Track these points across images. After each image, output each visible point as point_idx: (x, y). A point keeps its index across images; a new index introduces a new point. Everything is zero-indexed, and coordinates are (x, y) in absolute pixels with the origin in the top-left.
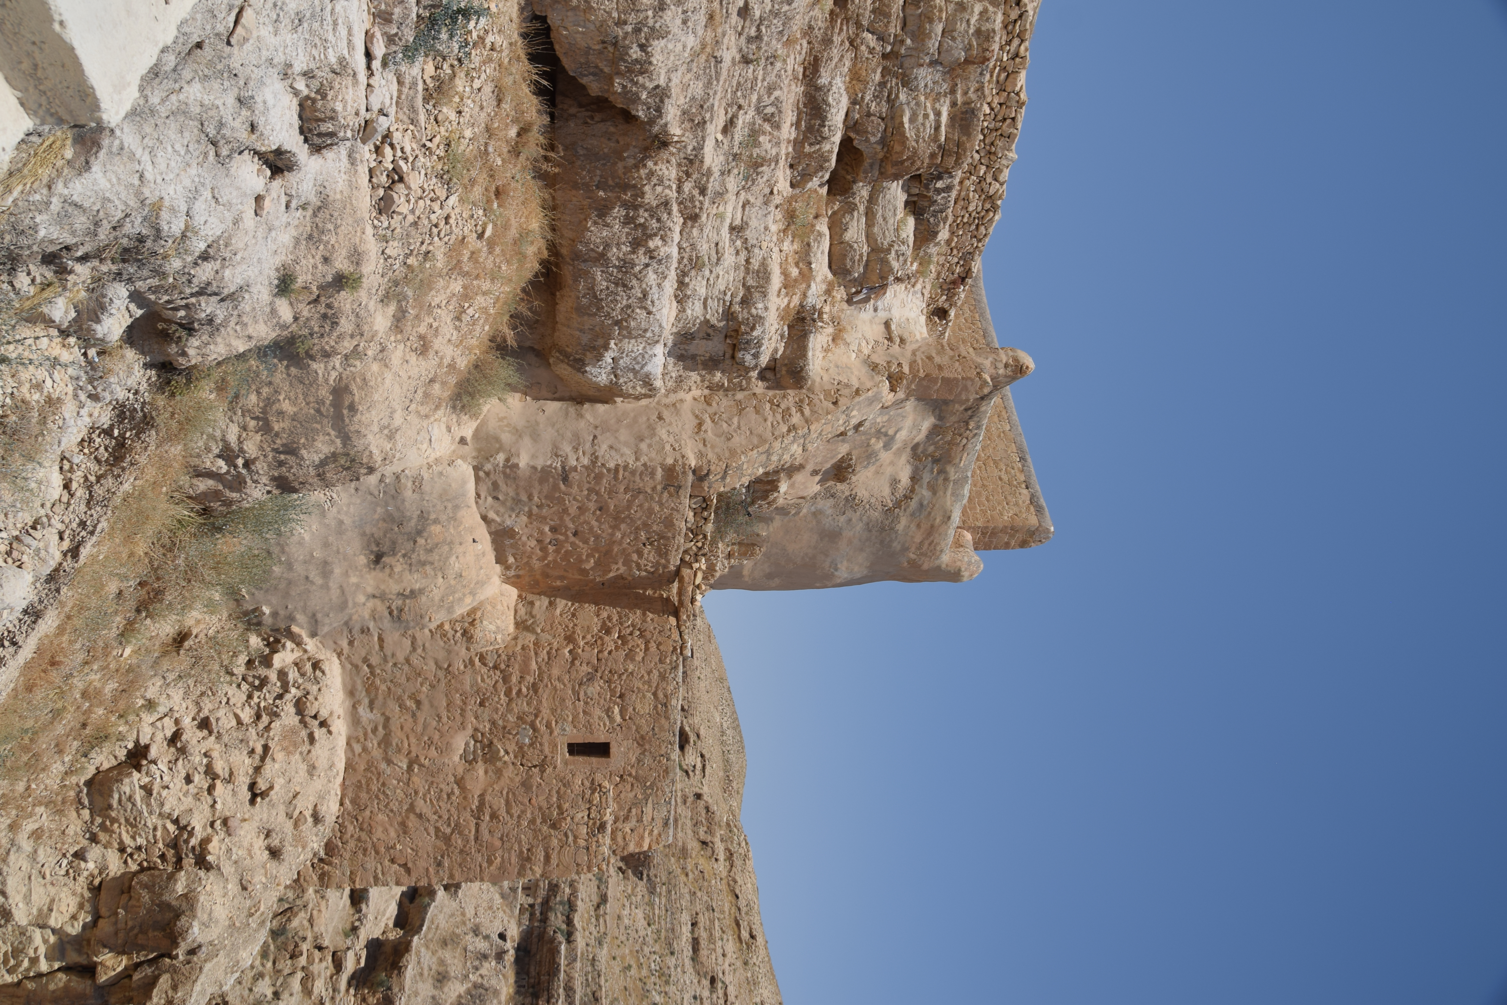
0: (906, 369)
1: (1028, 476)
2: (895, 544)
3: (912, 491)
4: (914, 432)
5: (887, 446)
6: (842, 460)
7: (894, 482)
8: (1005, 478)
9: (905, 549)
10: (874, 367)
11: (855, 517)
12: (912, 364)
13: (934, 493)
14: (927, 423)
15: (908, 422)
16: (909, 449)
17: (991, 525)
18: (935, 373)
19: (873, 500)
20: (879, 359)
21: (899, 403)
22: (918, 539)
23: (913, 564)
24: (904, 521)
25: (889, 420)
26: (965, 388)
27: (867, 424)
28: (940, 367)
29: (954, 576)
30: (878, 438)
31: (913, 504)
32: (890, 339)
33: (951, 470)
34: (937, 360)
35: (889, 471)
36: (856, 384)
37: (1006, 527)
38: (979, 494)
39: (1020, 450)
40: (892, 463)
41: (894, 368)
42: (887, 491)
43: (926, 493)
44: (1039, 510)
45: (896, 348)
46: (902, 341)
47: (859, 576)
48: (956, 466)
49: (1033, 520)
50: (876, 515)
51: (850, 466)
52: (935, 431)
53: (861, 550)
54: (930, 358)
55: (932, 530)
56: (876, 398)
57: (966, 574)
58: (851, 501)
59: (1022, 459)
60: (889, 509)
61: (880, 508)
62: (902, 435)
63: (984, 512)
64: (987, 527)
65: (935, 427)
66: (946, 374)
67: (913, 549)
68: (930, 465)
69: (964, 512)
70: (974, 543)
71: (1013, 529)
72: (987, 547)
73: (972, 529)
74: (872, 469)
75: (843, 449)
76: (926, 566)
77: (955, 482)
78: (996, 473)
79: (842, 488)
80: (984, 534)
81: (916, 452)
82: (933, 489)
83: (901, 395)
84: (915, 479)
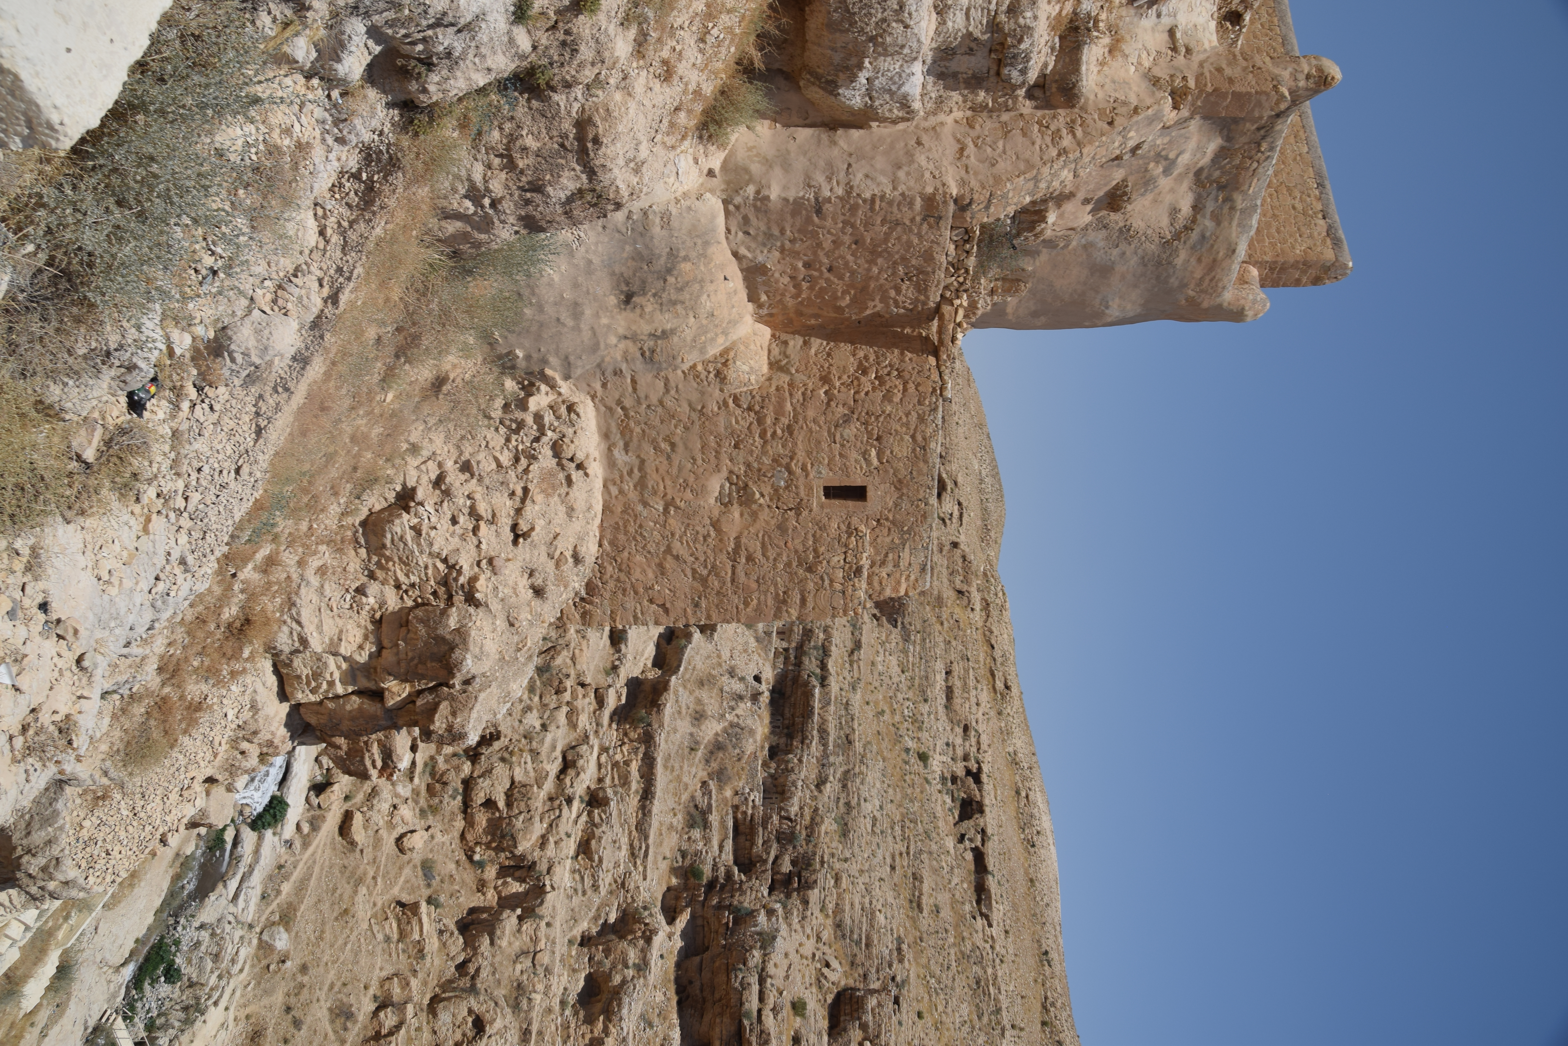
0: (1192, 84)
1: (1326, 205)
2: (1172, 280)
3: (1194, 221)
4: (1198, 156)
5: (1167, 172)
6: (1117, 187)
7: (1174, 211)
8: (1299, 206)
9: (1183, 285)
10: (1155, 82)
11: (1129, 250)
12: (1199, 77)
13: (1218, 223)
14: (1213, 145)
15: (1192, 144)
16: (1191, 175)
17: (1281, 260)
18: (1225, 87)
19: (1149, 232)
20: (1161, 72)
21: (1182, 123)
22: (1198, 275)
23: (1191, 301)
24: (1183, 255)
25: (1170, 142)
26: (1259, 104)
27: (1145, 147)
28: (1231, 81)
29: (1236, 315)
30: (1157, 162)
31: (1194, 236)
32: (1174, 49)
33: (1238, 198)
34: (1228, 72)
35: (1168, 199)
36: (1134, 101)
37: (1297, 262)
38: (1268, 225)
39: (1319, 175)
40: (1172, 190)
41: (1178, 82)
42: (1165, 221)
43: (1209, 224)
44: (1337, 243)
45: (1181, 59)
46: (1188, 51)
47: (1131, 314)
48: (1245, 193)
49: (1329, 254)
50: (1152, 248)
51: (1125, 194)
52: (1221, 154)
53: (1135, 286)
54: (1219, 70)
55: (1214, 265)
56: (1157, 117)
57: (1250, 313)
58: (1126, 233)
59: (1321, 185)
60: (1168, 242)
61: (1157, 240)
62: (1185, 159)
63: (1273, 245)
64: (1276, 262)
65: (1222, 148)
66: (1238, 88)
67: (1192, 286)
68: (1214, 192)
69: (1251, 246)
70: (1261, 280)
71: (1305, 265)
72: (1275, 284)
73: (1259, 264)
74: (1150, 197)
75: (1118, 175)
76: (1205, 305)
77: (1243, 211)
78: (1289, 201)
79: (1115, 218)
80: (1272, 269)
81: (1200, 178)
82: (1217, 219)
83: (1185, 113)
84: (1197, 208)
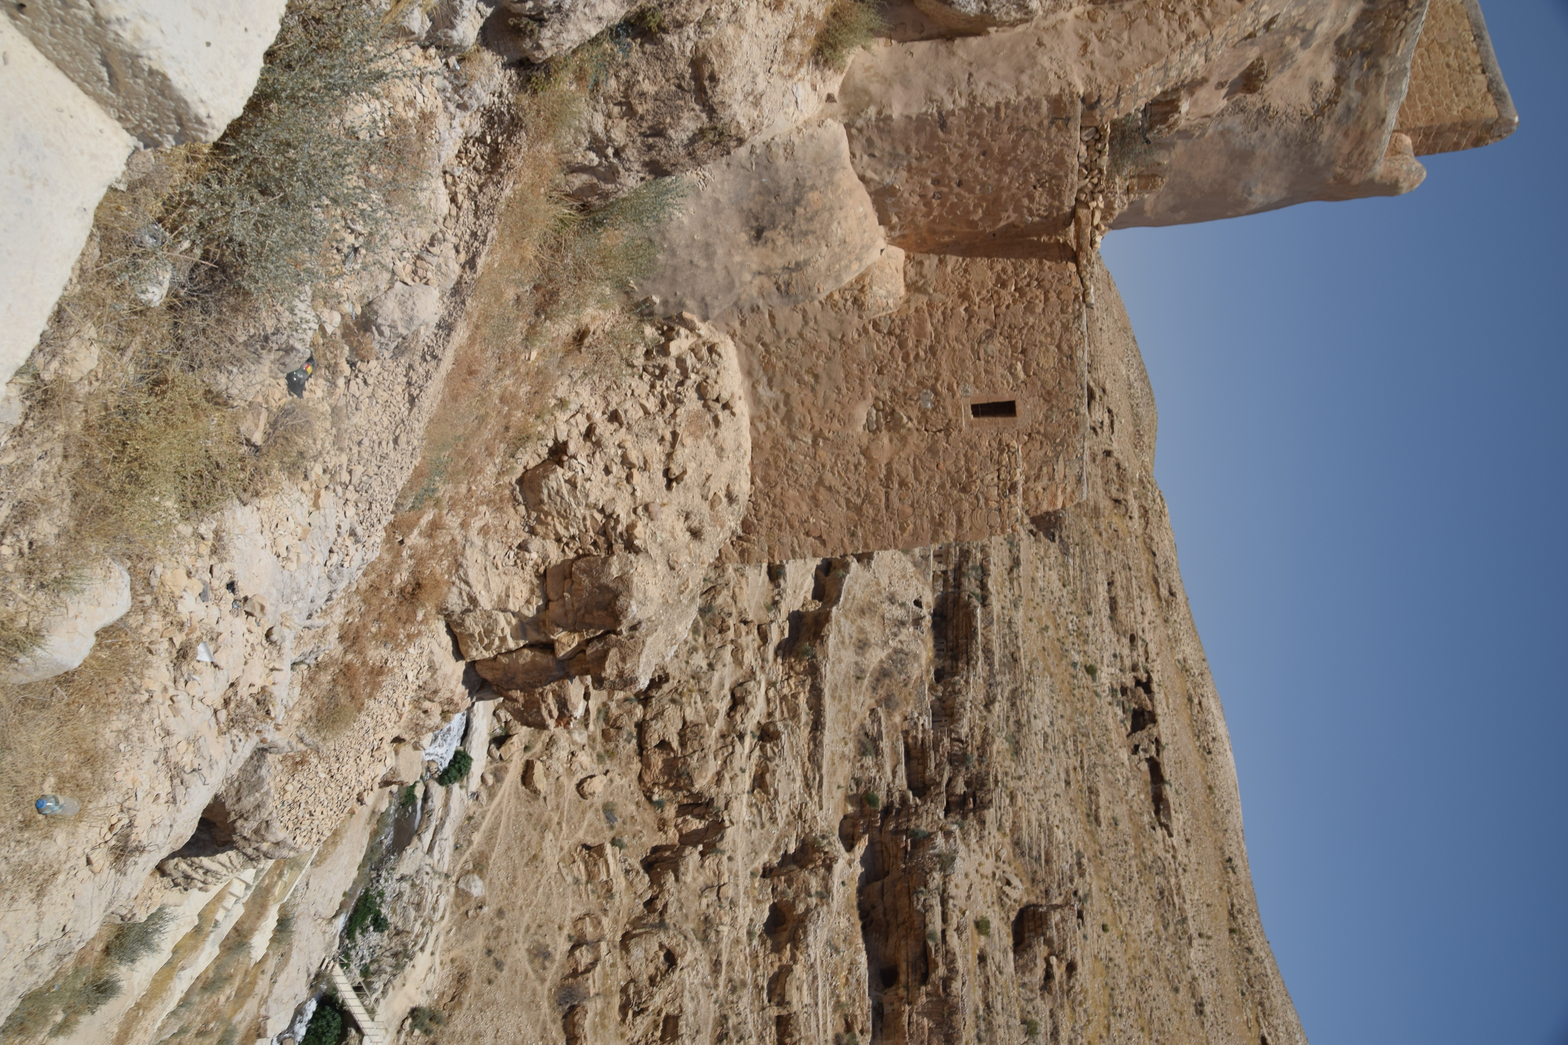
1: (1485, 58)
2: (1318, 158)
4: (1338, 23)
5: (1305, 44)
6: (1252, 67)
7: (1315, 85)
8: (1454, 63)
9: (1330, 163)
11: (1269, 132)
13: (1365, 93)
14: (1354, 9)
15: (1330, 12)
16: (1331, 45)
17: (1436, 124)
19: (1290, 110)
22: (1345, 150)
23: (1339, 179)
24: (1328, 131)
25: (1307, 12)
27: (1280, 20)
29: (1391, 188)
30: (1294, 36)
31: (1339, 109)
33: (1385, 63)
35: (1308, 73)
37: (1455, 124)
38: (1420, 88)
39: (1475, 26)
40: (1312, 63)
42: (1306, 97)
43: (1354, 94)
44: (1499, 98)
47: (1276, 199)
48: (1392, 56)
49: (1491, 111)
50: (1294, 127)
51: (1261, 72)
52: (1364, 18)
53: (1279, 169)
55: (1362, 137)
57: (1405, 186)
58: (1265, 114)
59: (1478, 37)
60: (1310, 118)
61: (1298, 118)
62: (1324, 28)
63: (1426, 109)
64: (1430, 127)
65: (1364, 12)
67: (1340, 162)
68: (1358, 60)
69: (1402, 112)
70: (1415, 148)
71: (1464, 126)
72: (1431, 151)
73: (1412, 132)
74: (1288, 73)
75: (1252, 54)
76: (1355, 181)
77: (1390, 77)
78: (1443, 59)
79: (1252, 100)
80: (1426, 136)
81: (1341, 46)
82: (1363, 88)
84: (1340, 79)
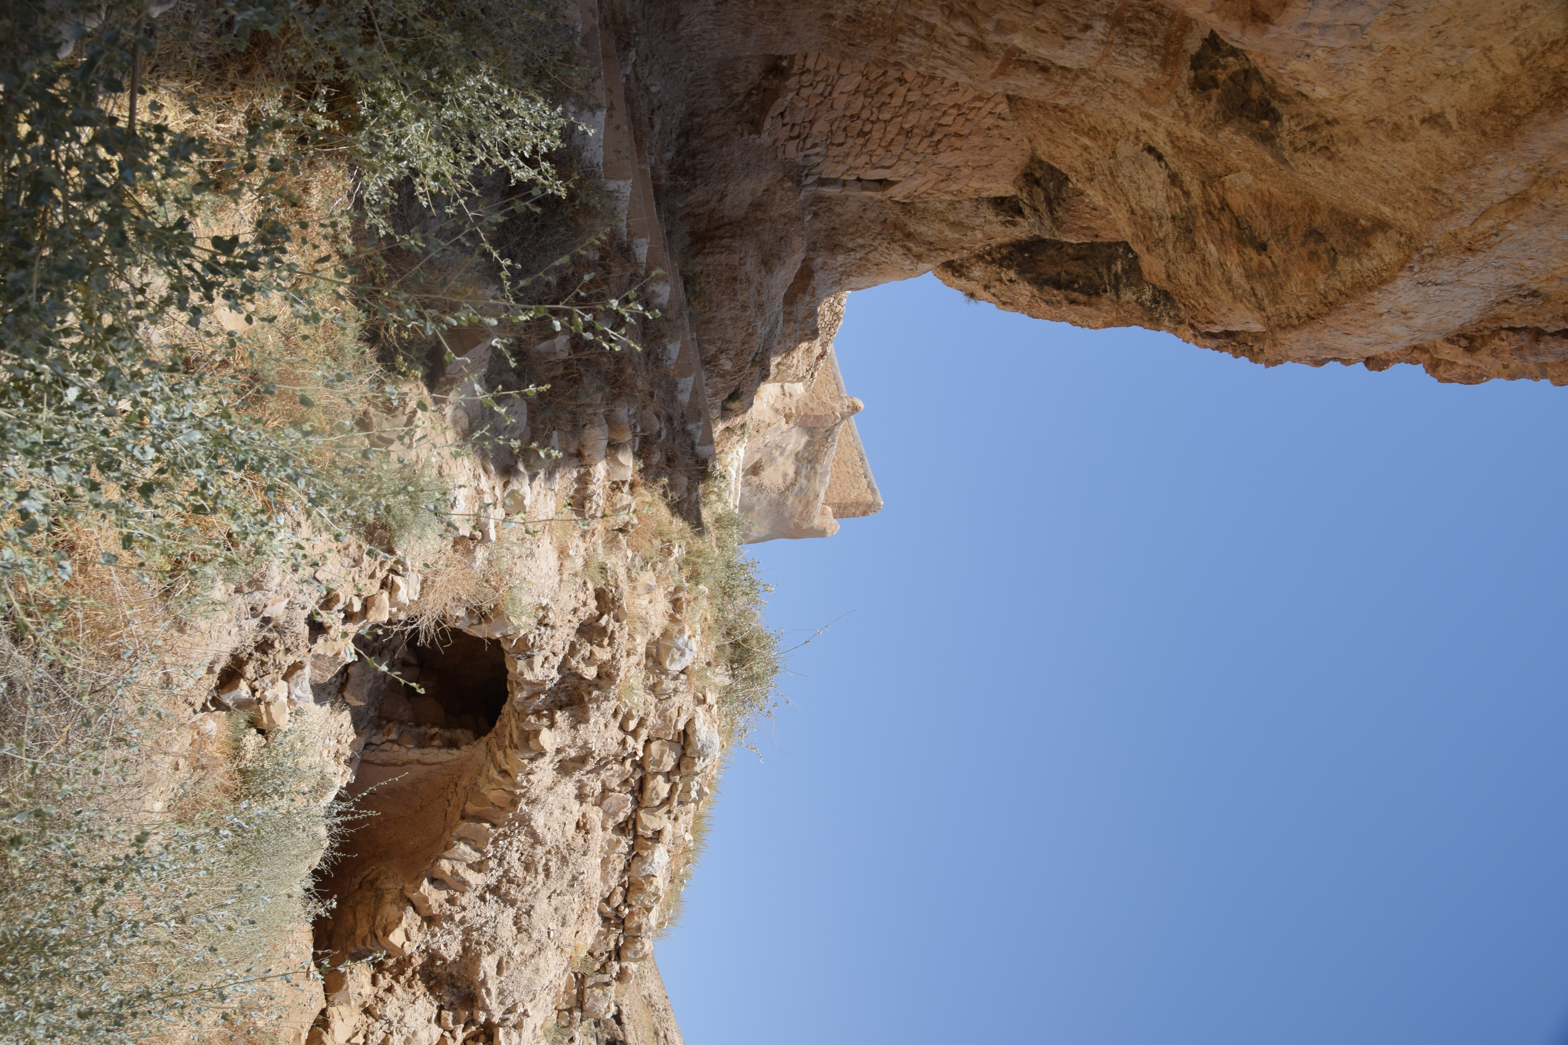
0: (794, 411)
1: (866, 471)
2: (785, 515)
3: (796, 480)
4: (797, 446)
5: (781, 454)
6: (757, 463)
7: (785, 475)
8: (851, 472)
9: (790, 516)
10: (777, 411)
11: (762, 497)
12: (797, 408)
13: (809, 481)
14: (804, 439)
15: (793, 440)
16: (794, 456)
17: (843, 501)
18: (810, 413)
19: (773, 487)
20: (779, 406)
21: (789, 430)
22: (798, 511)
23: (795, 526)
24: (791, 500)
25: (784, 440)
26: (826, 420)
27: (772, 442)
28: (812, 410)
29: (822, 533)
30: (777, 450)
31: (797, 488)
32: (784, 394)
33: (818, 467)
34: (810, 405)
35: (782, 469)
36: (768, 421)
37: (852, 502)
38: (835, 483)
39: (860, 453)
40: (784, 464)
41: (787, 411)
42: (781, 481)
43: (803, 481)
44: (873, 491)
45: (787, 399)
46: (791, 395)
47: (764, 537)
48: (821, 464)
49: (870, 498)
50: (774, 496)
51: (761, 467)
52: (809, 444)
53: (766, 518)
54: (806, 404)
55: (808, 504)
56: (779, 428)
57: (828, 534)
58: (760, 488)
59: (862, 459)
60: (782, 492)
61: (777, 492)
62: (790, 447)
63: (839, 494)
64: (841, 503)
65: (809, 441)
66: (816, 413)
67: (796, 518)
68: (806, 465)
69: (826, 494)
70: (833, 514)
71: (858, 504)
73: (832, 505)
74: (773, 467)
75: (757, 457)
76: (803, 529)
77: (822, 476)
78: (845, 469)
79: (755, 479)
80: (839, 508)
81: (798, 457)
82: (808, 478)
83: (791, 425)
84: (797, 473)
